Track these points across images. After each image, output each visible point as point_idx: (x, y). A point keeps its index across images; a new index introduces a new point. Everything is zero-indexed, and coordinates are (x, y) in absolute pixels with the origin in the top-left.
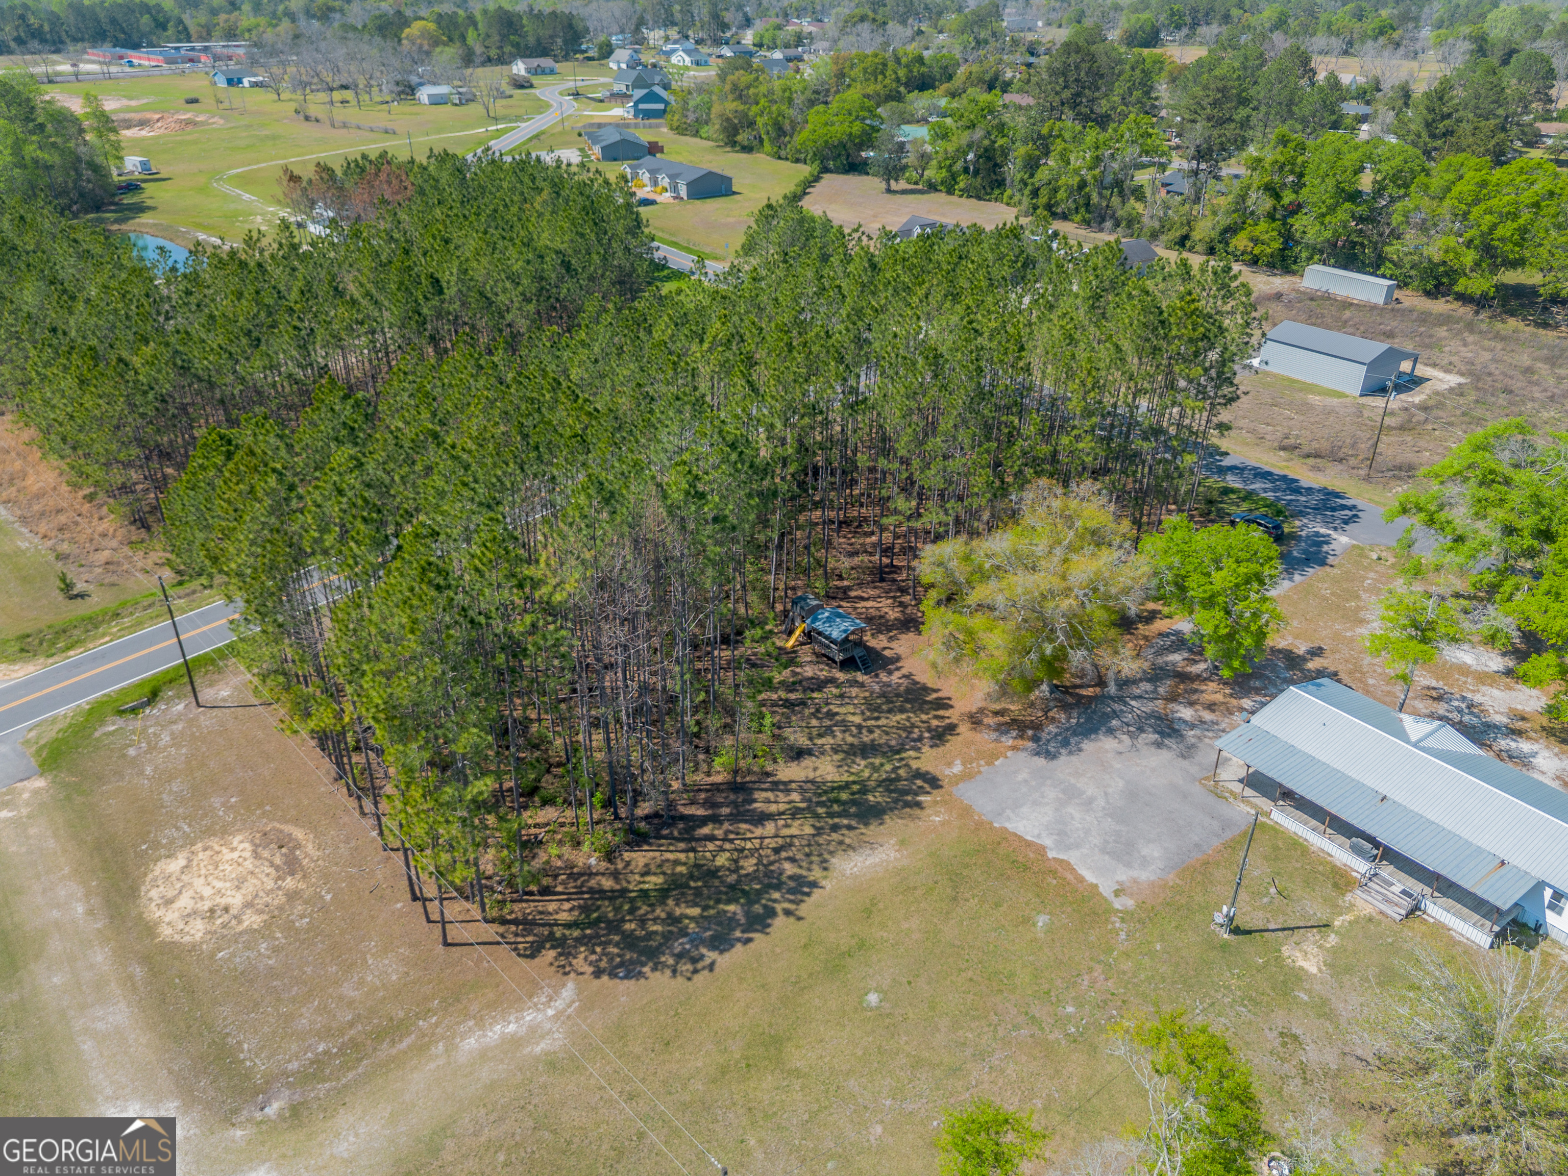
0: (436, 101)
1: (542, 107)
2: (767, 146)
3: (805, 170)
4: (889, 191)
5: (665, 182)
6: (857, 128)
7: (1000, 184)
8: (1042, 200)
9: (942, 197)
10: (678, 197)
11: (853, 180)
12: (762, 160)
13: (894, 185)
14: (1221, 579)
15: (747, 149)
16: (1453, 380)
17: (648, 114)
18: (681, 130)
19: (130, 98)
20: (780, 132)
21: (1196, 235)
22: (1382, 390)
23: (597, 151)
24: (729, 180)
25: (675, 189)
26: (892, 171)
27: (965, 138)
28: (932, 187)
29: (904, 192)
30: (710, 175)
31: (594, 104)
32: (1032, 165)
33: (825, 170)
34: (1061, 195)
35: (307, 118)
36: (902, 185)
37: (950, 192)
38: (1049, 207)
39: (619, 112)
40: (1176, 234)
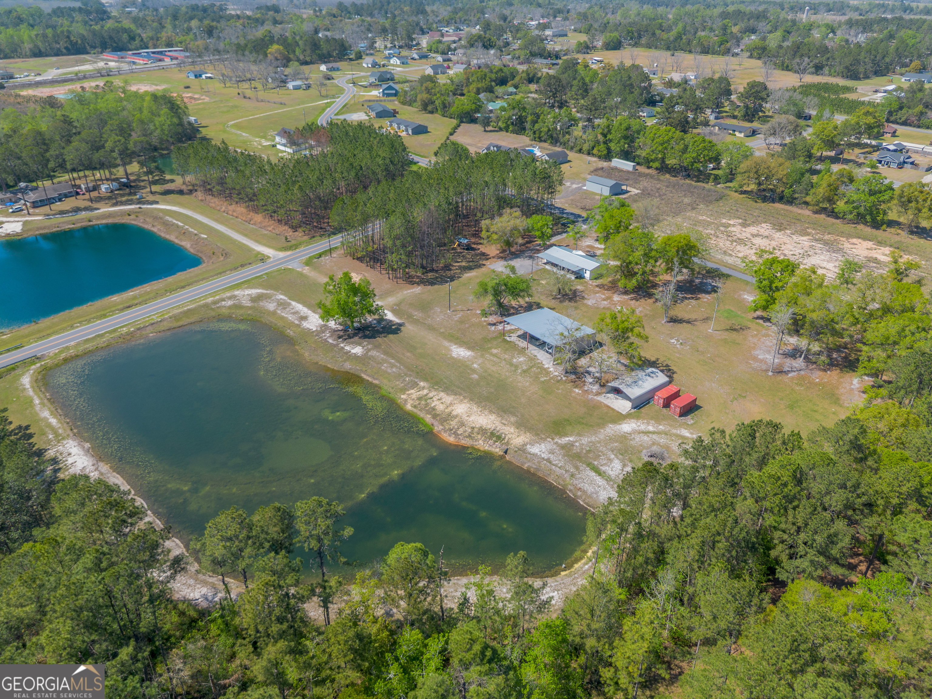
0: (296, 88)
1: (341, 91)
2: (439, 111)
3: (455, 122)
4: (485, 131)
5: (403, 128)
6: (473, 107)
7: (524, 129)
8: (537, 135)
9: (504, 133)
10: (408, 134)
11: (472, 126)
12: (437, 117)
13: (488, 129)
14: (539, 224)
15: (431, 112)
16: (637, 191)
17: (389, 95)
18: (403, 103)
19: (157, 85)
20: (445, 106)
21: (584, 149)
22: (616, 194)
23: (373, 114)
24: (426, 127)
25: (407, 130)
26: (486, 122)
27: (511, 112)
28: (501, 129)
29: (491, 131)
30: (420, 126)
31: (363, 89)
32: (534, 122)
33: (462, 122)
34: (542, 134)
35: (245, 97)
36: (490, 128)
37: (507, 131)
38: (540, 138)
39: (376, 93)
40: (578, 148)
